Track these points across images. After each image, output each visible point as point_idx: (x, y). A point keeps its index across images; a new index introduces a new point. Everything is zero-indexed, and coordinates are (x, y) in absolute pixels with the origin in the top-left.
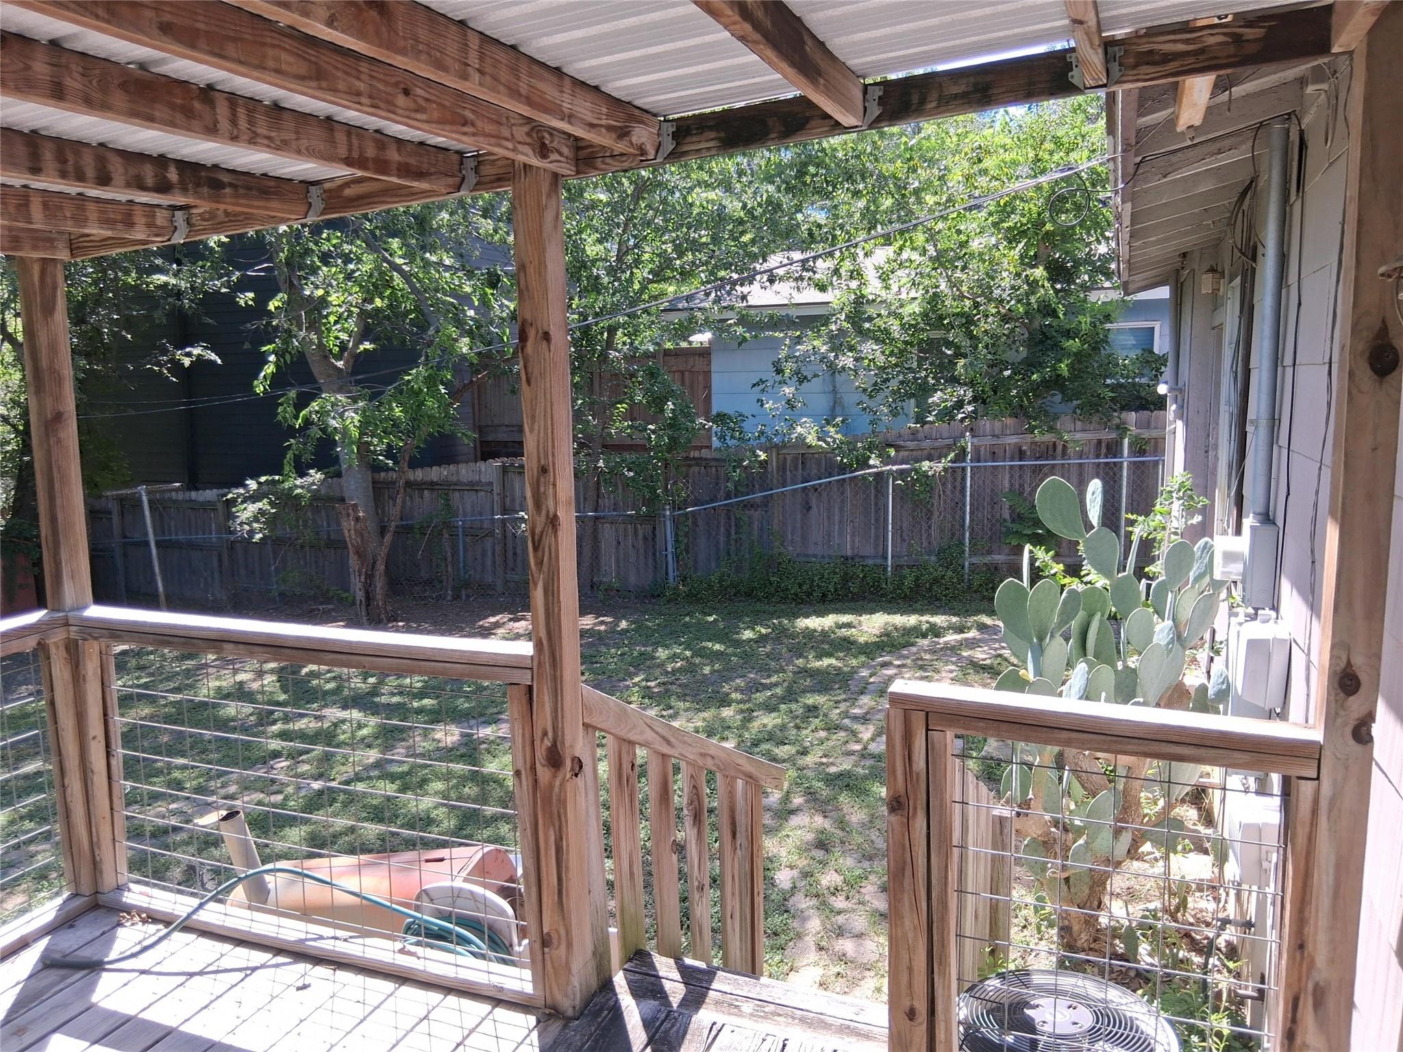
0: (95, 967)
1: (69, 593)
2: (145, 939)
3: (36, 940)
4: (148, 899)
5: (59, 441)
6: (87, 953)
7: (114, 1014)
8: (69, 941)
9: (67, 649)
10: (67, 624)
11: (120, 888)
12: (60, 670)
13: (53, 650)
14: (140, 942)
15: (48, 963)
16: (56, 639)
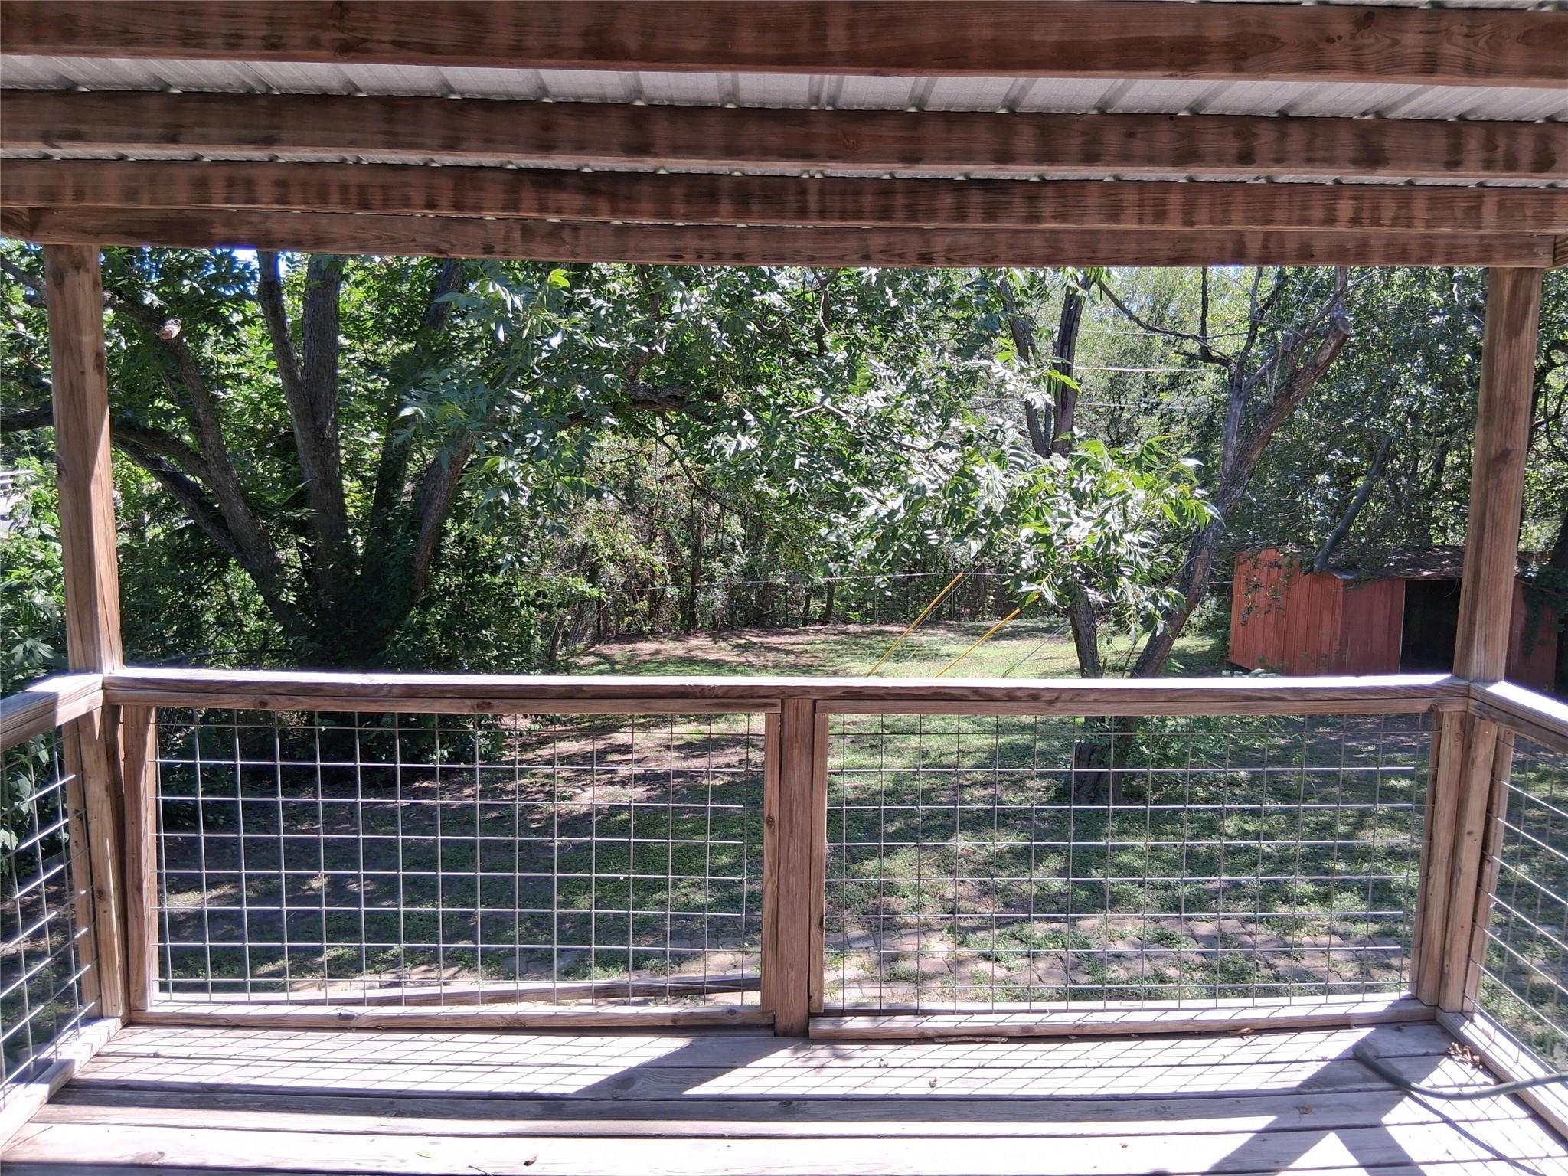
0: (1402, 1087)
1: (1477, 661)
2: (1467, 1085)
3: (1359, 1026)
4: (1487, 1042)
5: (1499, 484)
6: (1401, 1066)
7: (1397, 1148)
8: (1391, 1043)
9: (1462, 724)
10: (1467, 696)
11: (1465, 1015)
12: (1450, 748)
13: (1446, 721)
14: (1461, 1086)
15: (1358, 1055)
16: (1452, 709)
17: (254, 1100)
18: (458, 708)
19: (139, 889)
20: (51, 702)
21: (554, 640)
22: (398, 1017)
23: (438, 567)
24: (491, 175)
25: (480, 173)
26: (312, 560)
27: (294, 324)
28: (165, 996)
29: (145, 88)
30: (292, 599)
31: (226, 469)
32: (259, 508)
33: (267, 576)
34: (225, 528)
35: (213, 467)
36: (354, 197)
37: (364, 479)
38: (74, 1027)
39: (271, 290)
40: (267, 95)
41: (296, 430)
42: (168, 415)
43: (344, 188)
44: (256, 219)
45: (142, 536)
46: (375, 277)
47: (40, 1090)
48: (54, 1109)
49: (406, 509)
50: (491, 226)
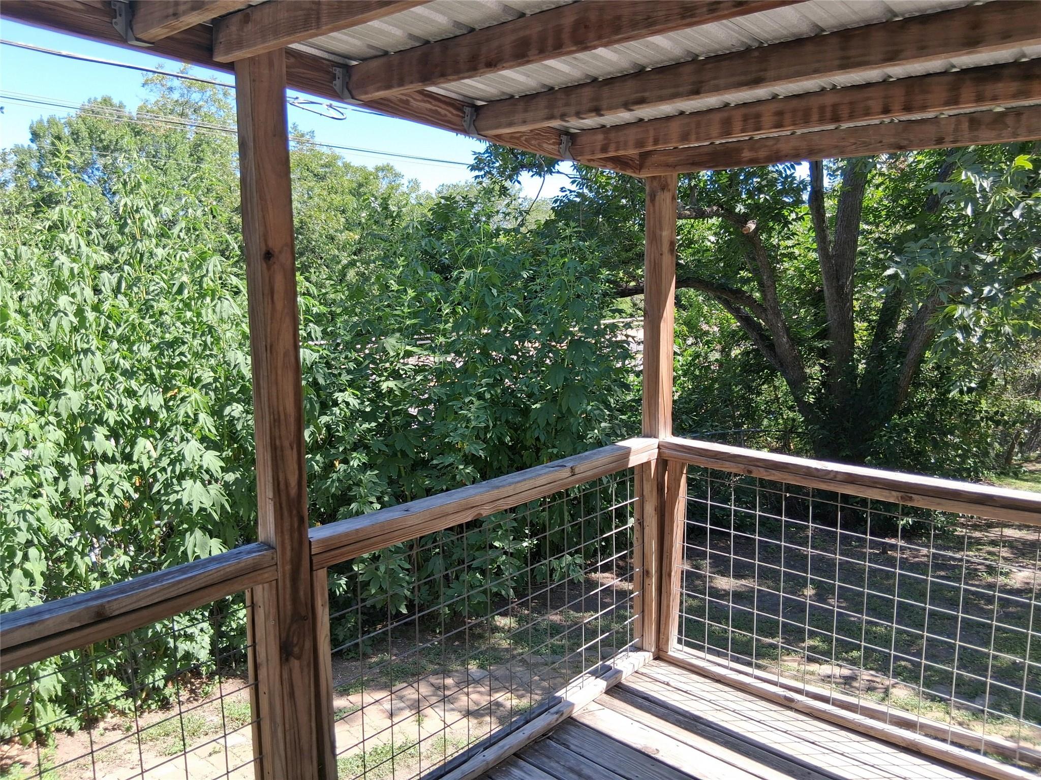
17: (719, 736)
18: (886, 497)
19: (670, 575)
20: (627, 452)
21: (1013, 447)
22: (824, 712)
23: (917, 385)
24: (937, 79)
25: (928, 80)
26: (827, 375)
27: (830, 218)
28: (680, 647)
29: (682, 60)
30: (812, 400)
31: (778, 314)
32: (796, 340)
33: (798, 383)
34: (775, 352)
35: (770, 312)
36: (828, 115)
37: (870, 321)
38: (626, 650)
39: (818, 196)
40: (760, 48)
41: (825, 288)
42: (746, 281)
43: (822, 109)
44: (770, 143)
45: (728, 355)
46: (891, 180)
47: (602, 684)
48: (607, 698)
49: (897, 343)
50: (943, 122)
